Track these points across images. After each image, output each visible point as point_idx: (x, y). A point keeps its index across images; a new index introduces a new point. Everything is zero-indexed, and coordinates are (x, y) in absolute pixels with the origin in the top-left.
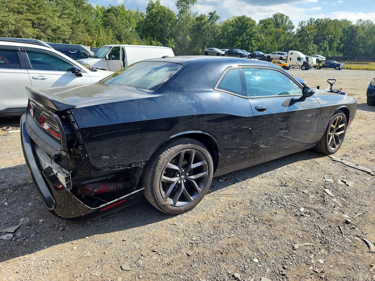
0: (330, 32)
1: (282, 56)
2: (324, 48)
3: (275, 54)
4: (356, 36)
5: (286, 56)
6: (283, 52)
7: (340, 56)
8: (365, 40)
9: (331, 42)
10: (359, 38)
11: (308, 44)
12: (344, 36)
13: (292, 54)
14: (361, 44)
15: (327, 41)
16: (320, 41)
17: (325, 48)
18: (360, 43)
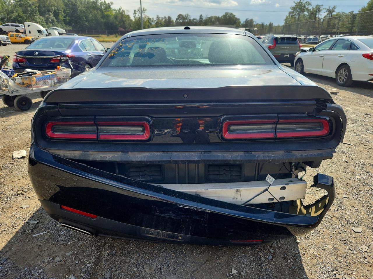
0: (52, 3)
1: (18, 28)
2: (51, 20)
3: (8, 25)
4: (77, 10)
5: (23, 29)
6: (17, 24)
7: (69, 29)
8: (86, 13)
9: (56, 14)
10: (81, 11)
11: (34, 16)
12: (67, 9)
13: (29, 26)
14: (84, 18)
15: (52, 12)
16: (45, 13)
17: (53, 21)
18: (83, 16)
